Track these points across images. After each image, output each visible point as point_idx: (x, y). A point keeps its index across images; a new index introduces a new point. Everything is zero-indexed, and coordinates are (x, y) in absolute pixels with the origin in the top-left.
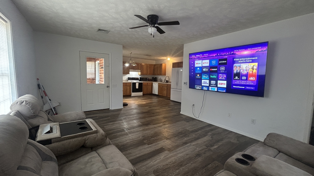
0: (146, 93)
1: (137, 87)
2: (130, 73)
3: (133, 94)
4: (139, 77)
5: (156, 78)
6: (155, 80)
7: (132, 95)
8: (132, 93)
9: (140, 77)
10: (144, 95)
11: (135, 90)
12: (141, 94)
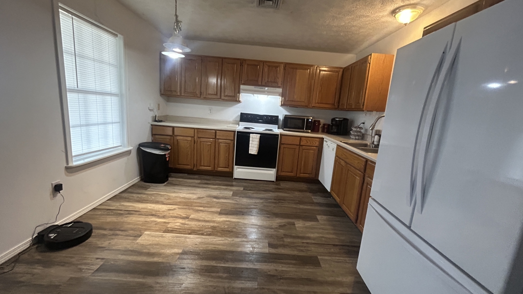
0: (292, 174)
1: (253, 149)
2: (243, 96)
3: (240, 172)
4: (282, 113)
5: (346, 120)
6: (341, 128)
7: (235, 176)
8: (235, 167)
9: (287, 113)
10: (279, 178)
11: (245, 159)
12: (268, 174)
